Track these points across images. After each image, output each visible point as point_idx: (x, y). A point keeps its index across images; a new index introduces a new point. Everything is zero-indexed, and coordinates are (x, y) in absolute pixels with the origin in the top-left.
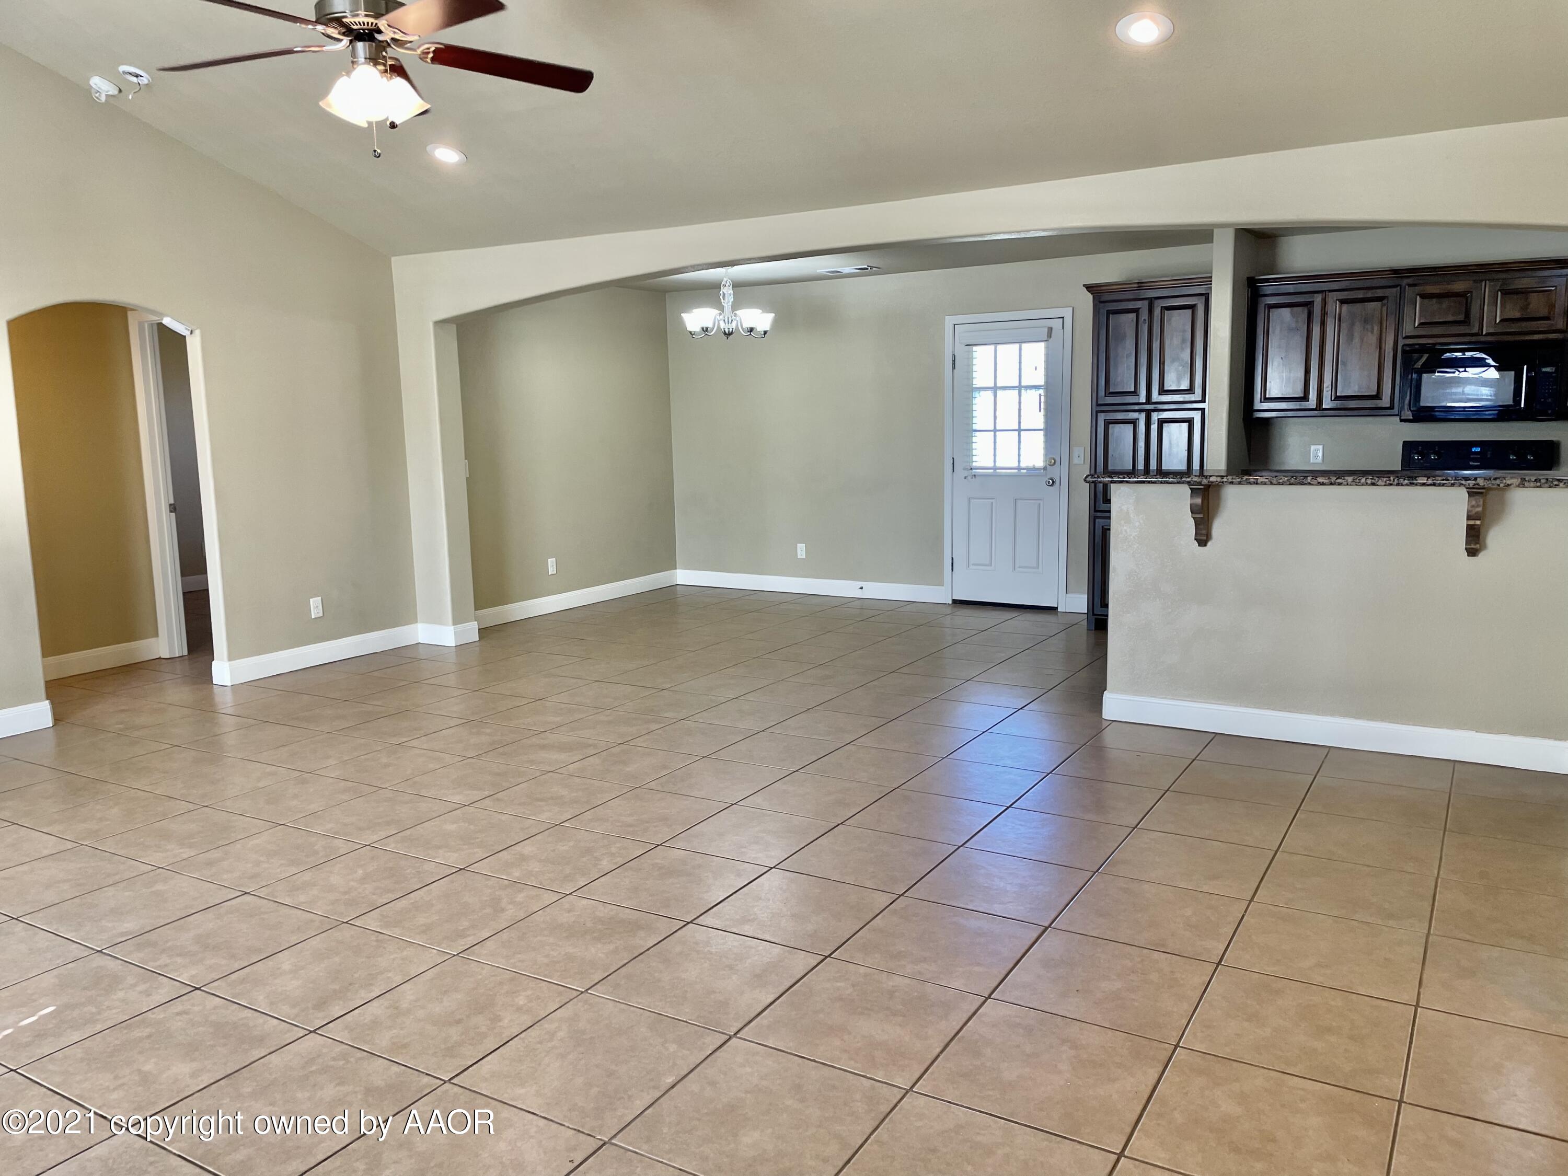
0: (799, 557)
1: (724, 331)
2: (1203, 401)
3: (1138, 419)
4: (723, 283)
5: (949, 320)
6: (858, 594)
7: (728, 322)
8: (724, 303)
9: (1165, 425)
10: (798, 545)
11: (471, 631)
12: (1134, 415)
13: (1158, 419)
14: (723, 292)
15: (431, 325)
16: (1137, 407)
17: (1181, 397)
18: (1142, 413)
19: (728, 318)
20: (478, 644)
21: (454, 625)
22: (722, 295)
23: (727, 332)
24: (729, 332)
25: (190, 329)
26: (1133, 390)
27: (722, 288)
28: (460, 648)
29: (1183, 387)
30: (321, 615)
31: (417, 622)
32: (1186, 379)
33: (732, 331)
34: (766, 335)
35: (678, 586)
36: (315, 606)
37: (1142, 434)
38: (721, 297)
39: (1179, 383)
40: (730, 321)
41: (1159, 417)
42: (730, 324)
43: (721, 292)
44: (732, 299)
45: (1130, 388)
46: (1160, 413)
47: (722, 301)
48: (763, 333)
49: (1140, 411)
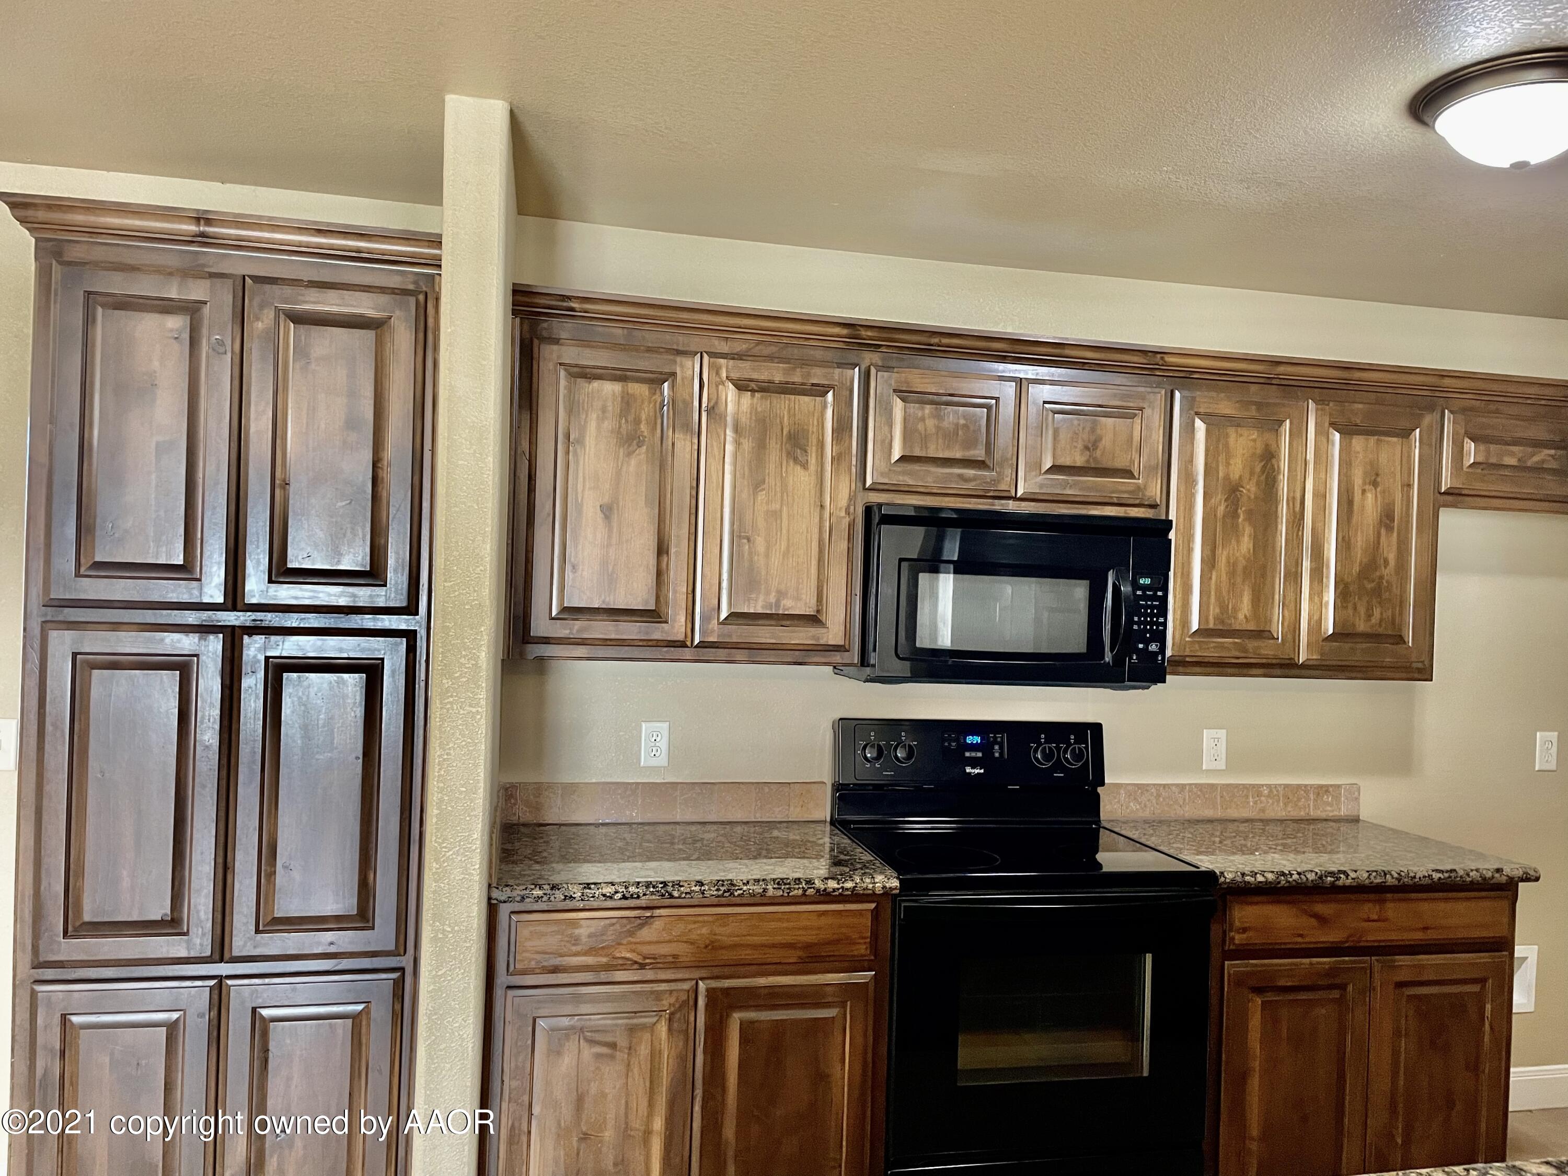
2: (411, 609)
3: (197, 656)
9: (290, 678)
12: (185, 643)
13: (267, 658)
16: (191, 618)
17: (341, 595)
18: (211, 637)
26: (180, 560)
29: (346, 565)
32: (358, 541)
37: (212, 705)
39: (337, 554)
41: (269, 654)
45: (169, 555)
46: (273, 638)
49: (204, 630)
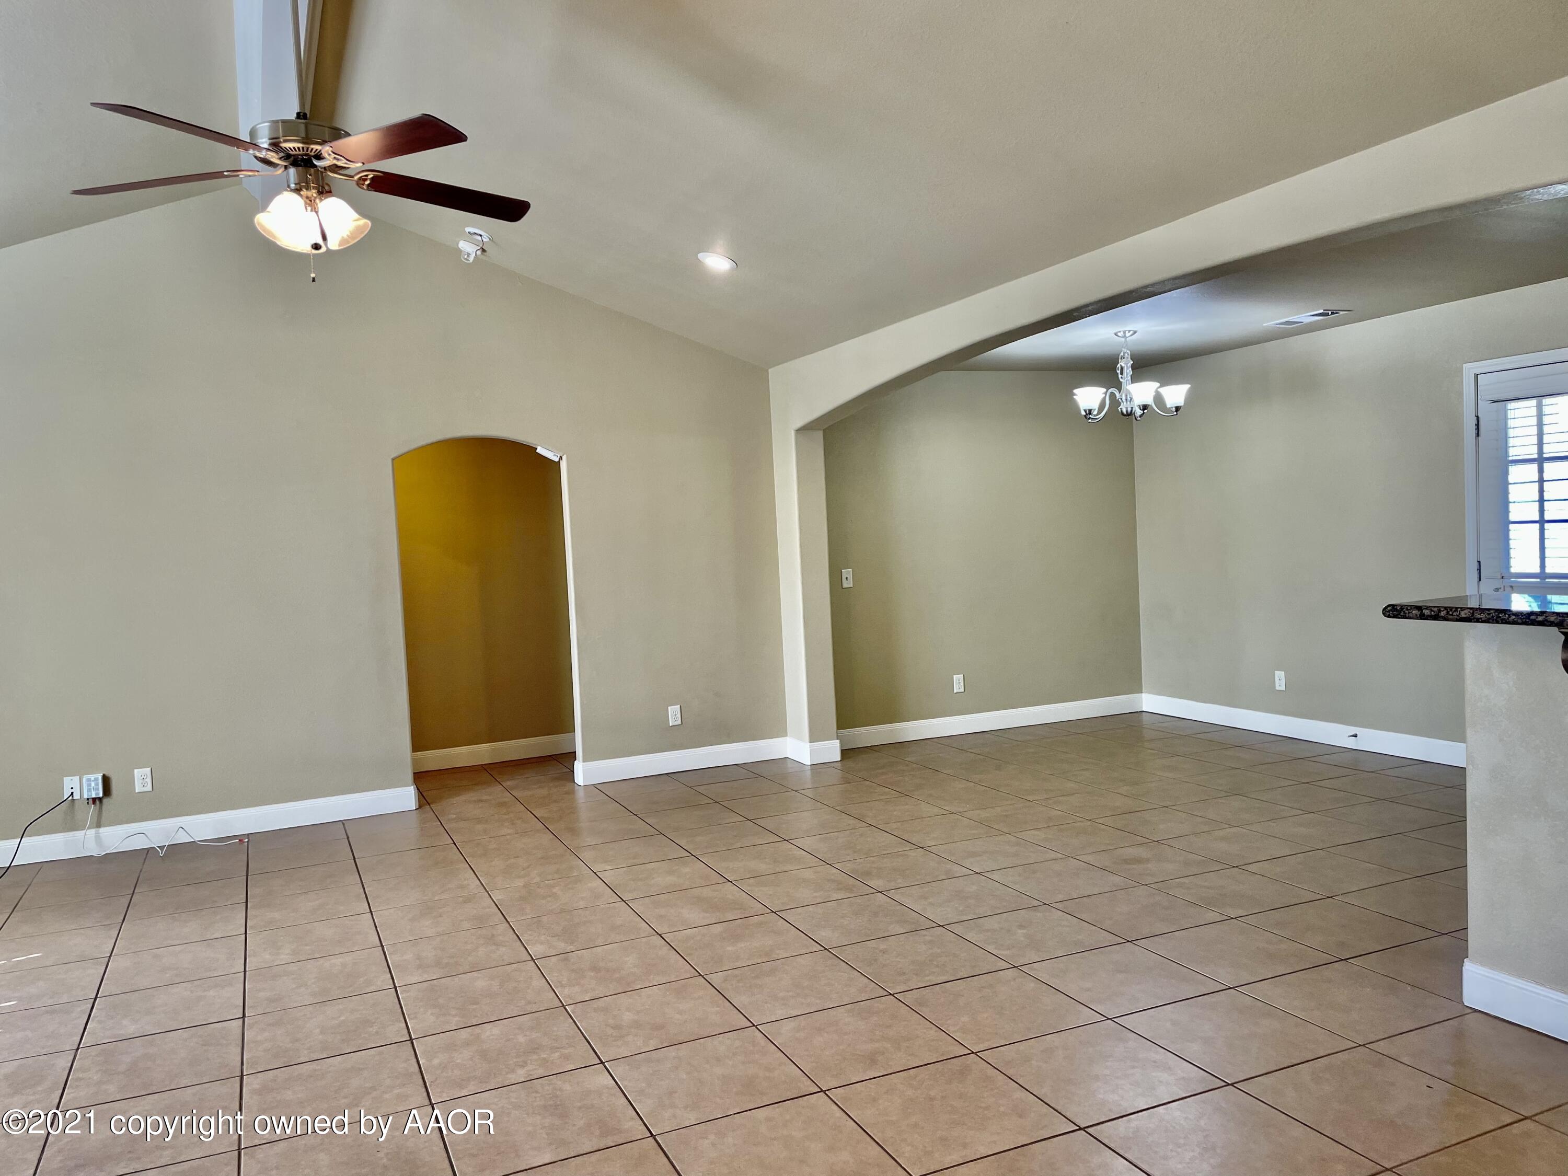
0: (1278, 688)
1: (1121, 411)
4: (1122, 354)
5: (1470, 369)
6: (1351, 743)
7: (1126, 400)
8: (1122, 378)
10: (1276, 672)
11: (831, 750)
14: (1121, 365)
15: (793, 433)
19: (1126, 396)
20: (839, 764)
21: (810, 742)
22: (1120, 369)
23: (1125, 412)
24: (1127, 411)
25: (559, 456)
27: (1120, 361)
28: (816, 767)
30: (679, 722)
31: (787, 736)
33: (1132, 411)
34: (1178, 412)
35: (1144, 713)
36: (674, 714)
38: (1119, 372)
40: (1129, 399)
42: (1128, 403)
43: (1119, 365)
44: (1131, 373)
47: (1120, 376)
48: (1174, 409)
